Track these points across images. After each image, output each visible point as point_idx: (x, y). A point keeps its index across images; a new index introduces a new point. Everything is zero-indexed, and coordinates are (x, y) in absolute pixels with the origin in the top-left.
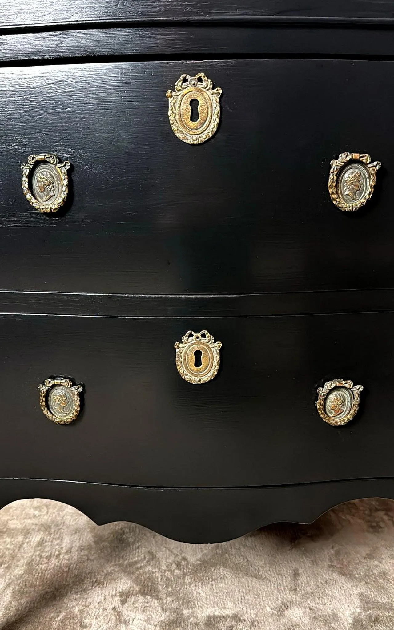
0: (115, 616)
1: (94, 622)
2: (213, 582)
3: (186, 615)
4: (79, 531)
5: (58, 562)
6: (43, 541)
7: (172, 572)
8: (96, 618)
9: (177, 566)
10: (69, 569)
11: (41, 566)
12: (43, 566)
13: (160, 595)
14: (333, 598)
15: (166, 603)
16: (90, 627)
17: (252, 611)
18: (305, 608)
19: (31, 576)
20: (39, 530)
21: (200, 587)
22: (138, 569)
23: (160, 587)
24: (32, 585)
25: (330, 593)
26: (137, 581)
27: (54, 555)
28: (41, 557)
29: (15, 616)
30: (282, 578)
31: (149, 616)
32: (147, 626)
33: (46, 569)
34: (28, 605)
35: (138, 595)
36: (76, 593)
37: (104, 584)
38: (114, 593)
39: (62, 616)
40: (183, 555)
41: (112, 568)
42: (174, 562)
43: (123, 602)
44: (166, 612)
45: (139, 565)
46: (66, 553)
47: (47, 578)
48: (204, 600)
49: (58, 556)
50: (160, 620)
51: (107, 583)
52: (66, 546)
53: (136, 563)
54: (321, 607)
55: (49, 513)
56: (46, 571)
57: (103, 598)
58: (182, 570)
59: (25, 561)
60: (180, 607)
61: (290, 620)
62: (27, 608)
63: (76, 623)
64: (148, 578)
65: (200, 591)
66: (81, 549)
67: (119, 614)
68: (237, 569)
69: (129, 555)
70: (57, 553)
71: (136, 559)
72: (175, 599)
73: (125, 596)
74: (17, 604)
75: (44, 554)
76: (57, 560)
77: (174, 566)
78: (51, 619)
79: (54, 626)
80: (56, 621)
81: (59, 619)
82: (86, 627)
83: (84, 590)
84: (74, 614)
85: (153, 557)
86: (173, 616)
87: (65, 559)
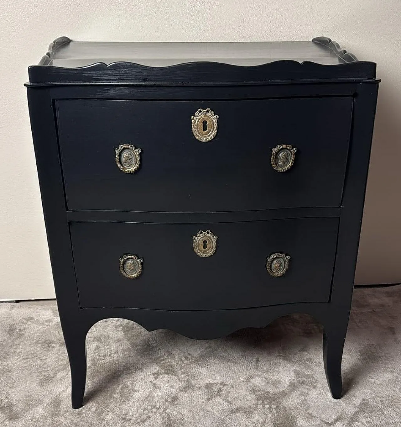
0: (152, 385)
1: (140, 389)
2: (208, 366)
3: (194, 383)
4: (120, 341)
6: (98, 347)
7: (183, 362)
8: (141, 387)
9: (186, 358)
10: (119, 362)
11: (100, 361)
12: (102, 361)
13: (177, 374)
14: (279, 372)
15: (181, 377)
17: (232, 380)
18: (262, 378)
19: (96, 367)
21: (200, 369)
22: (162, 361)
23: (176, 370)
24: (98, 372)
25: (277, 370)
26: (162, 366)
27: (107, 355)
28: (99, 356)
30: (249, 362)
31: (172, 385)
32: (171, 389)
33: (104, 362)
34: (99, 382)
35: (164, 374)
36: (126, 375)
37: (142, 369)
38: (149, 374)
39: (120, 386)
40: (189, 352)
41: (146, 361)
42: (183, 356)
43: (156, 378)
44: (182, 382)
45: (162, 359)
46: (115, 353)
47: (106, 368)
48: (204, 375)
49: (110, 355)
50: (179, 386)
51: (144, 369)
52: (114, 349)
53: (160, 357)
54: (271, 377)
56: (104, 364)
57: (143, 377)
58: (189, 360)
60: (190, 379)
61: (253, 384)
63: (130, 390)
64: (169, 365)
65: (201, 371)
66: (124, 350)
67: (154, 385)
68: (222, 358)
69: (155, 353)
70: (109, 353)
71: (160, 355)
72: (186, 376)
73: (156, 375)
75: (100, 354)
76: (110, 358)
77: (184, 359)
78: (114, 388)
79: (117, 392)
81: (119, 388)
82: (136, 391)
83: (131, 373)
84: (127, 385)
85: (170, 354)
86: (186, 384)
87: (115, 357)
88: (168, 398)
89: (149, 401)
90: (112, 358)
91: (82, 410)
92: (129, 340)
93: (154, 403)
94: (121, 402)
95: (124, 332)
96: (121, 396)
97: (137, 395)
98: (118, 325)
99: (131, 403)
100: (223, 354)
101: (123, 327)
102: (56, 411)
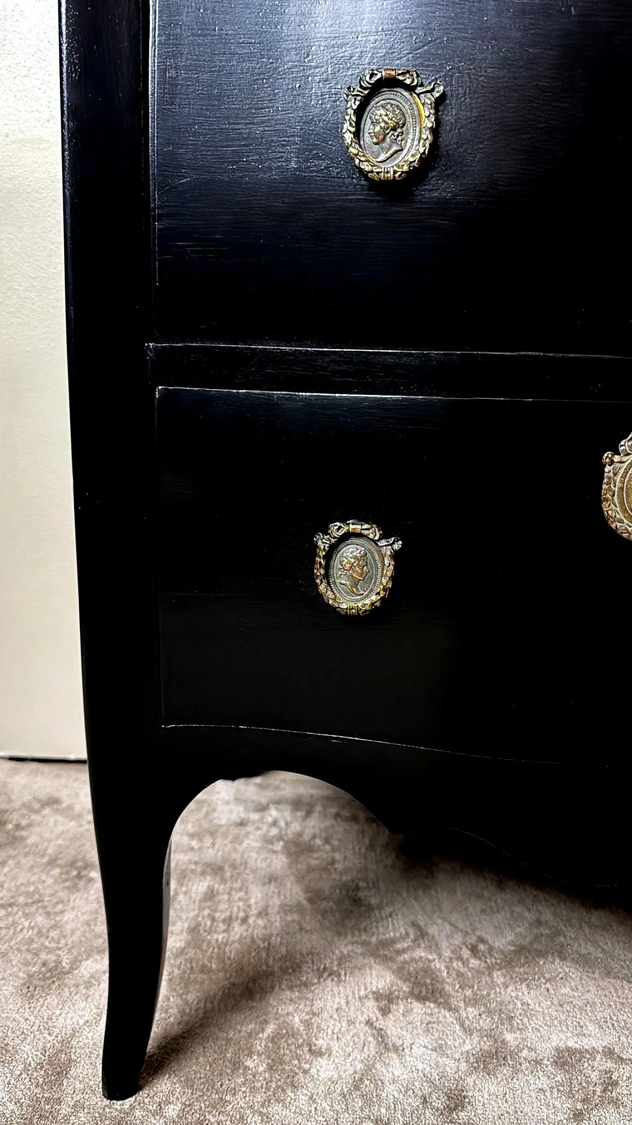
1: (336, 1047)
2: (548, 985)
4: (276, 880)
5: (247, 931)
6: (213, 891)
7: (465, 963)
8: (338, 1038)
9: (472, 952)
10: (269, 944)
11: (215, 936)
12: (220, 937)
13: (454, 1002)
15: (467, 1017)
16: (329, 1056)
19: (199, 952)
20: (203, 873)
21: (526, 993)
22: (399, 952)
23: (448, 988)
24: (204, 969)
26: (401, 972)
27: (237, 918)
28: (213, 919)
29: (179, 1023)
31: (440, 1042)
32: (440, 1060)
33: (225, 940)
34: (202, 1005)
35: (409, 1000)
36: (291, 988)
37: (340, 975)
38: (362, 993)
39: (270, 1029)
40: (478, 933)
41: (350, 947)
42: (464, 943)
43: (384, 1012)
44: (471, 1035)
45: (399, 946)
46: (260, 915)
47: (229, 959)
48: (541, 1017)
49: (245, 920)
51: (345, 974)
52: (256, 903)
53: (393, 941)
55: (217, 846)
56: (226, 945)
57: (343, 1001)
58: (483, 959)
59: (186, 925)
60: (497, 1027)
62: (201, 1011)
63: (300, 1046)
65: (527, 999)
66: (285, 909)
67: (381, 1035)
68: (584, 962)
69: (377, 927)
70: (242, 914)
71: (392, 934)
72: (484, 1012)
74: (180, 1002)
75: (217, 915)
76: (244, 927)
77: (466, 953)
78: (250, 1035)
79: (259, 1048)
80: (260, 1039)
81: (265, 1035)
82: (320, 1054)
83: (305, 984)
84: (292, 1028)
85: (422, 934)
86: (487, 1045)
87: (257, 925)
88: (430, 1094)
89: (368, 1101)
90: (250, 930)
91: (132, 1108)
92: (300, 878)
93: (383, 1111)
94: (268, 1089)
95: (289, 855)
96: (270, 1068)
97: (323, 1069)
98: (273, 837)
99: (302, 1098)
100: (586, 948)
101: (287, 843)
102: (48, 1101)
